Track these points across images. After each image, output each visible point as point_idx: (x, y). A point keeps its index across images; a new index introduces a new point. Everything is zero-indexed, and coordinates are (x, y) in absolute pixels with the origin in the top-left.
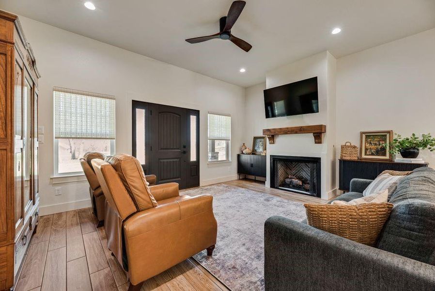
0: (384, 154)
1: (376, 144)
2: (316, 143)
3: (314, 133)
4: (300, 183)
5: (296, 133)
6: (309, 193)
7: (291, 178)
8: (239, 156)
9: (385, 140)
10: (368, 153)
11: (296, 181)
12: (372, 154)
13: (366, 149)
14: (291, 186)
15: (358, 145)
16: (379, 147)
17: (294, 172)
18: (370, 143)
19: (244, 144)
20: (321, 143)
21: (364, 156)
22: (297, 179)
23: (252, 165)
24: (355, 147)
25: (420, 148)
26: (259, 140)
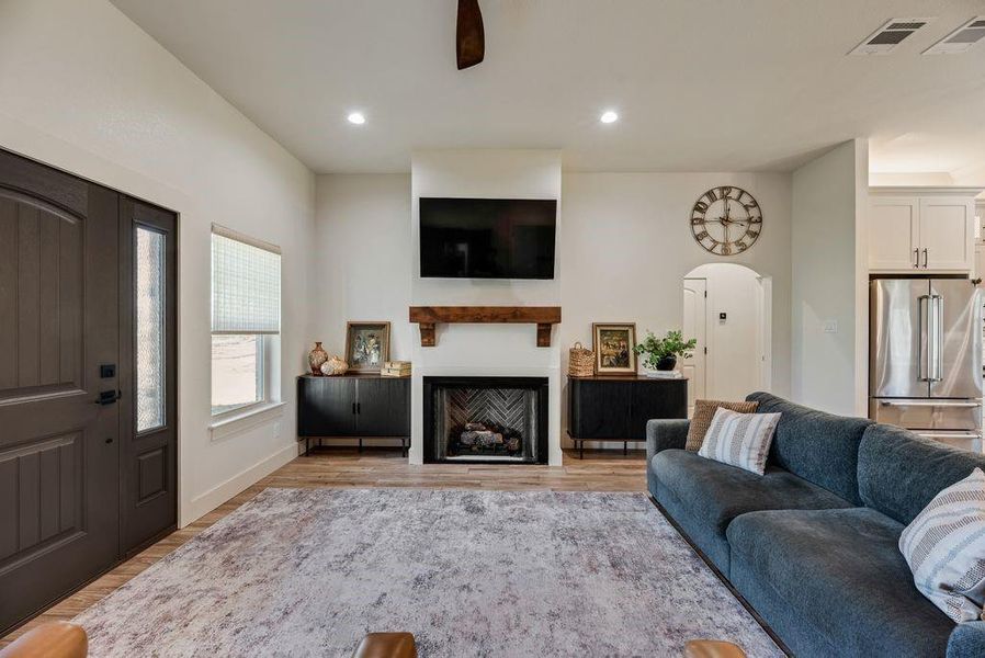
0: (627, 365)
1: (614, 347)
2: (539, 345)
3: (539, 325)
4: (498, 438)
5: (505, 321)
6: (521, 459)
7: (473, 430)
8: (302, 383)
9: (626, 339)
10: (605, 363)
11: (486, 435)
12: (611, 365)
13: (603, 356)
14: (474, 448)
15: (590, 348)
16: (620, 351)
17: (469, 412)
18: (607, 344)
19: (319, 344)
20: (549, 346)
21: (601, 370)
22: (487, 429)
23: (356, 408)
24: (586, 353)
25: (677, 354)
26: (364, 333)
